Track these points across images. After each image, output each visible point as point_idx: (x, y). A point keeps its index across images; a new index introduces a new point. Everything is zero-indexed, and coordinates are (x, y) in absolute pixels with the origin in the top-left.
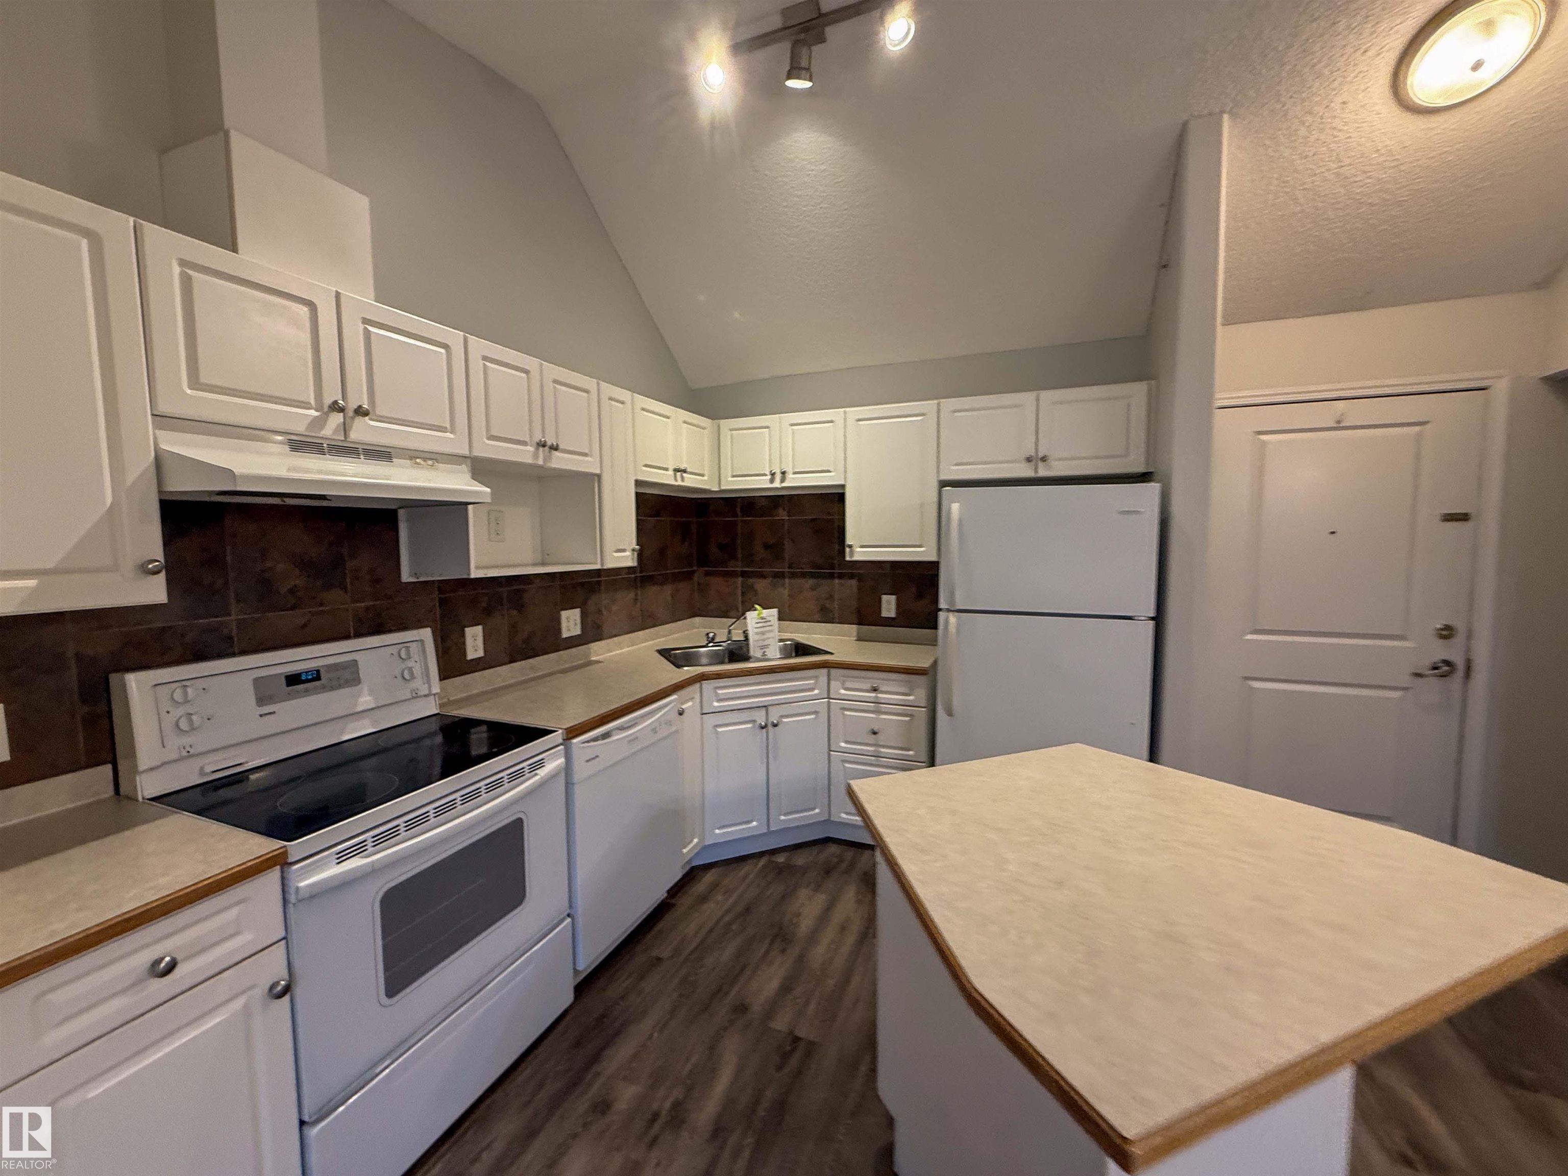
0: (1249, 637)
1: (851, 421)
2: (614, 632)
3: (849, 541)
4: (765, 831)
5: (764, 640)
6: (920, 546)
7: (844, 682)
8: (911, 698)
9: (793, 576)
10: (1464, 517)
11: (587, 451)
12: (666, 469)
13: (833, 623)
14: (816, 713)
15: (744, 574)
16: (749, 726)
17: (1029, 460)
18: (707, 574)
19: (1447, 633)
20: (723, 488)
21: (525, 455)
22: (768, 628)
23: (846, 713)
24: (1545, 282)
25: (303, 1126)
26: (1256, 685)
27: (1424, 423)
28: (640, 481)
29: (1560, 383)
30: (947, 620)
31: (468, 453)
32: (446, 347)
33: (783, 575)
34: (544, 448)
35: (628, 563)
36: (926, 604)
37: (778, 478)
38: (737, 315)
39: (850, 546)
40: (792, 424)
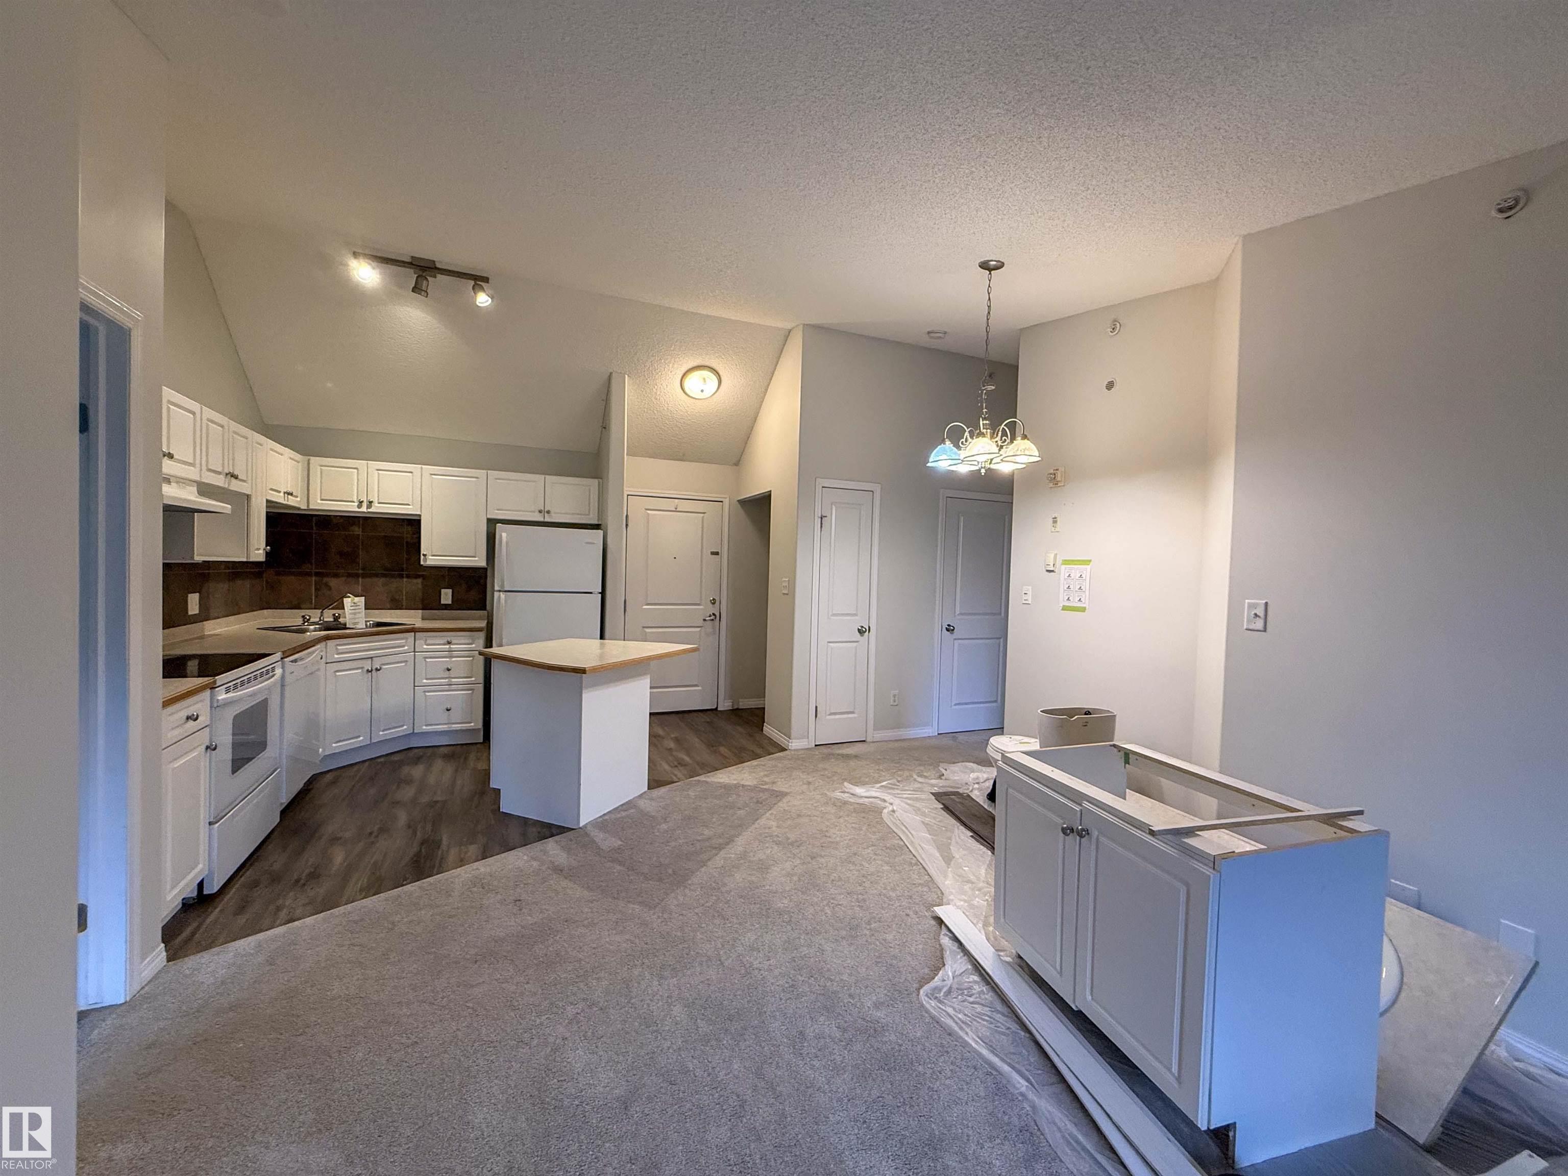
0: (645, 607)
1: (426, 475)
2: (216, 615)
3: (423, 550)
4: (369, 743)
5: (355, 619)
6: (475, 557)
7: (426, 640)
8: (474, 646)
9: (364, 576)
10: (717, 553)
11: (245, 479)
12: (280, 492)
13: (401, 609)
14: (406, 661)
15: (317, 574)
16: (360, 671)
17: (540, 512)
18: (278, 574)
19: (713, 602)
20: (311, 507)
21: (219, 481)
22: (357, 611)
23: (427, 660)
24: (737, 464)
25: (210, 823)
26: (648, 630)
27: (704, 513)
28: (268, 501)
29: (744, 503)
30: (499, 597)
31: (198, 479)
32: (194, 413)
33: (357, 576)
34: (229, 476)
35: (262, 558)
36: (474, 595)
37: (365, 505)
38: (329, 385)
39: (424, 555)
40: (378, 470)
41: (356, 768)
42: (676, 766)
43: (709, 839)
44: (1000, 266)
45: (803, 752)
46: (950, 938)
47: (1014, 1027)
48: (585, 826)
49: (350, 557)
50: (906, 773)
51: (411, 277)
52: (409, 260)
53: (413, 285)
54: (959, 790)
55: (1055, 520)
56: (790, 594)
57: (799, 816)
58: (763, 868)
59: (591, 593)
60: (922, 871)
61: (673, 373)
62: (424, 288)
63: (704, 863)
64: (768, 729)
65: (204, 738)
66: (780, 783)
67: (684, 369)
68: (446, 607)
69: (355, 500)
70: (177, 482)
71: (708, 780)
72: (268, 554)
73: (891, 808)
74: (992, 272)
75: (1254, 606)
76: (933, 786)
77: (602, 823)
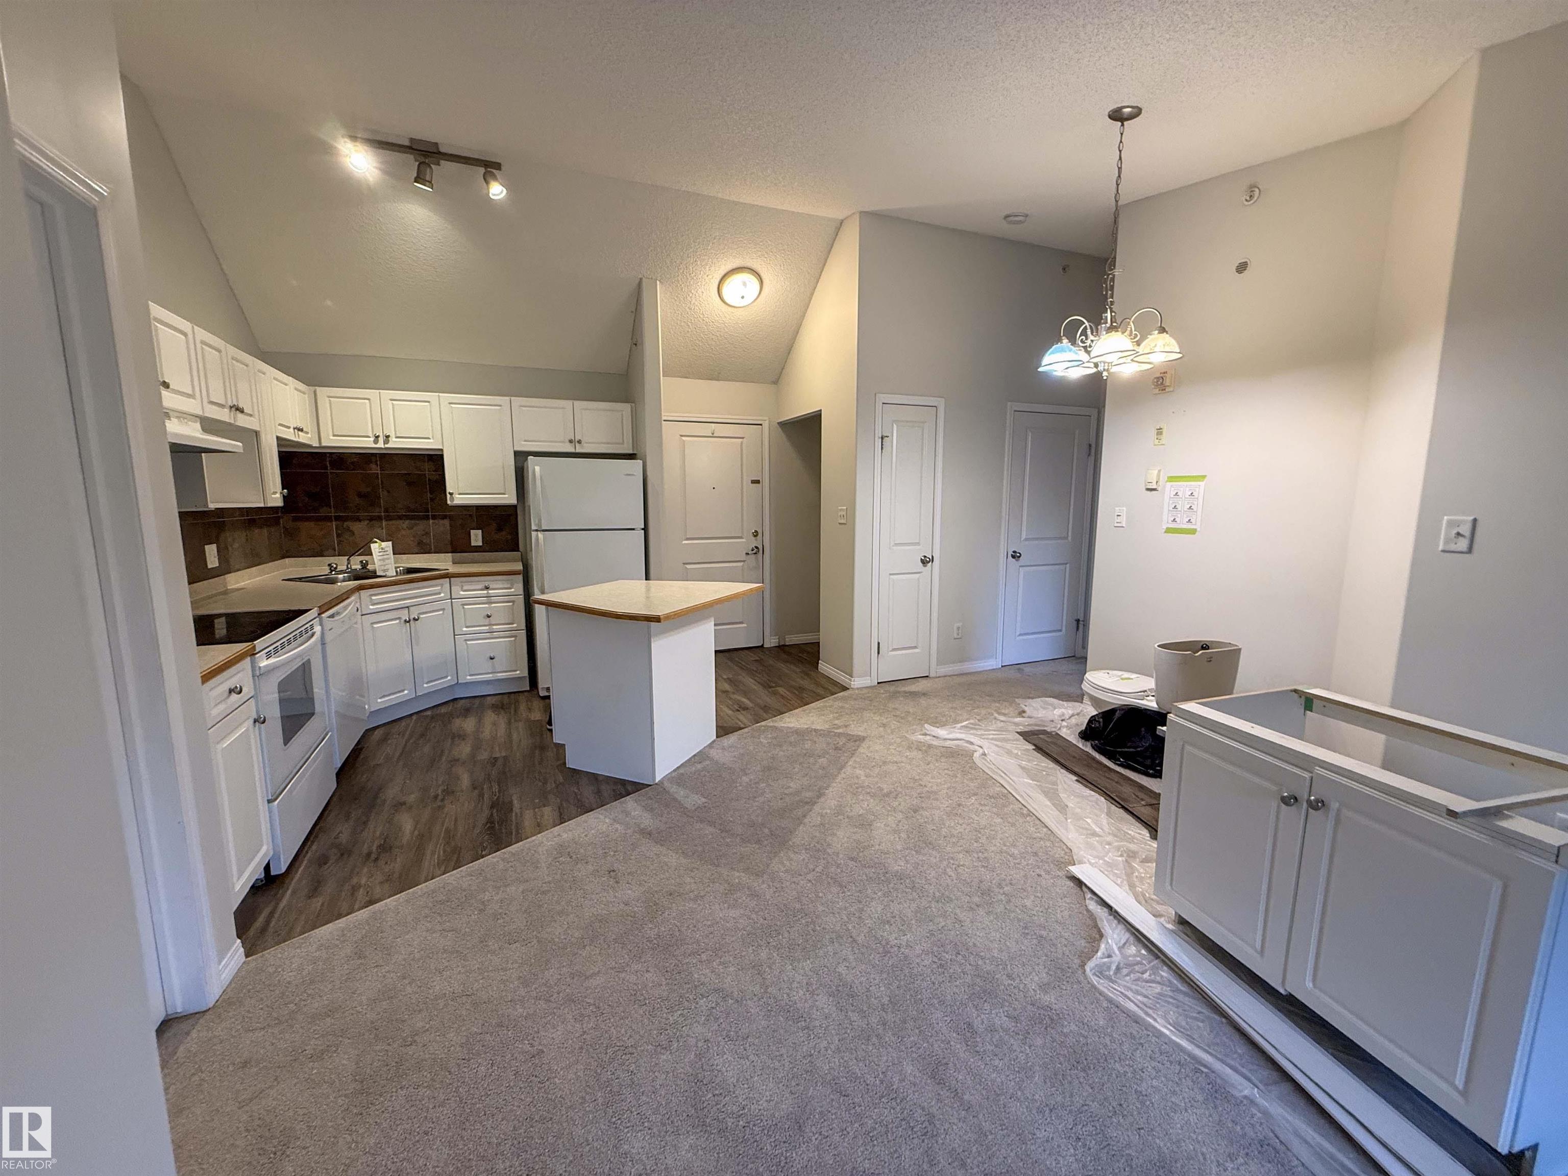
0: (684, 542)
1: (444, 404)
2: (237, 567)
3: (449, 488)
4: (414, 696)
5: (385, 566)
6: (504, 494)
7: (462, 586)
8: (513, 590)
9: (389, 518)
10: (758, 482)
11: (251, 412)
12: (289, 428)
13: (429, 553)
14: (443, 609)
15: (337, 518)
16: (398, 621)
17: (571, 441)
18: (295, 519)
19: (756, 534)
20: (324, 444)
21: (224, 415)
22: (385, 557)
23: (465, 607)
24: (776, 382)
25: (269, 801)
26: (688, 566)
27: (743, 438)
28: (278, 438)
29: (783, 425)
30: (537, 535)
31: (200, 413)
32: (185, 335)
33: (379, 518)
34: (233, 409)
35: (280, 503)
36: (504, 535)
37: (381, 440)
38: (329, 303)
39: (450, 493)
40: (391, 400)
41: (403, 723)
42: (738, 711)
43: (798, 793)
44: (1137, 112)
45: (865, 691)
46: (1097, 902)
47: (1206, 1011)
48: (661, 782)
49: (371, 499)
50: (983, 712)
51: (411, 163)
52: (407, 143)
53: (415, 175)
54: (1045, 728)
55: (1160, 432)
56: (848, 524)
57: (885, 763)
58: (864, 823)
59: (633, 529)
60: (1038, 822)
61: (710, 277)
62: (428, 178)
63: (800, 821)
64: (823, 667)
65: (251, 710)
66: (853, 726)
67: (722, 272)
68: (477, 549)
69: (370, 434)
70: (178, 417)
71: (776, 724)
72: (285, 498)
73: (981, 751)
74: (1125, 123)
75: (1458, 524)
76: (1017, 724)
77: (679, 776)
